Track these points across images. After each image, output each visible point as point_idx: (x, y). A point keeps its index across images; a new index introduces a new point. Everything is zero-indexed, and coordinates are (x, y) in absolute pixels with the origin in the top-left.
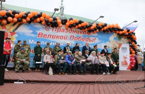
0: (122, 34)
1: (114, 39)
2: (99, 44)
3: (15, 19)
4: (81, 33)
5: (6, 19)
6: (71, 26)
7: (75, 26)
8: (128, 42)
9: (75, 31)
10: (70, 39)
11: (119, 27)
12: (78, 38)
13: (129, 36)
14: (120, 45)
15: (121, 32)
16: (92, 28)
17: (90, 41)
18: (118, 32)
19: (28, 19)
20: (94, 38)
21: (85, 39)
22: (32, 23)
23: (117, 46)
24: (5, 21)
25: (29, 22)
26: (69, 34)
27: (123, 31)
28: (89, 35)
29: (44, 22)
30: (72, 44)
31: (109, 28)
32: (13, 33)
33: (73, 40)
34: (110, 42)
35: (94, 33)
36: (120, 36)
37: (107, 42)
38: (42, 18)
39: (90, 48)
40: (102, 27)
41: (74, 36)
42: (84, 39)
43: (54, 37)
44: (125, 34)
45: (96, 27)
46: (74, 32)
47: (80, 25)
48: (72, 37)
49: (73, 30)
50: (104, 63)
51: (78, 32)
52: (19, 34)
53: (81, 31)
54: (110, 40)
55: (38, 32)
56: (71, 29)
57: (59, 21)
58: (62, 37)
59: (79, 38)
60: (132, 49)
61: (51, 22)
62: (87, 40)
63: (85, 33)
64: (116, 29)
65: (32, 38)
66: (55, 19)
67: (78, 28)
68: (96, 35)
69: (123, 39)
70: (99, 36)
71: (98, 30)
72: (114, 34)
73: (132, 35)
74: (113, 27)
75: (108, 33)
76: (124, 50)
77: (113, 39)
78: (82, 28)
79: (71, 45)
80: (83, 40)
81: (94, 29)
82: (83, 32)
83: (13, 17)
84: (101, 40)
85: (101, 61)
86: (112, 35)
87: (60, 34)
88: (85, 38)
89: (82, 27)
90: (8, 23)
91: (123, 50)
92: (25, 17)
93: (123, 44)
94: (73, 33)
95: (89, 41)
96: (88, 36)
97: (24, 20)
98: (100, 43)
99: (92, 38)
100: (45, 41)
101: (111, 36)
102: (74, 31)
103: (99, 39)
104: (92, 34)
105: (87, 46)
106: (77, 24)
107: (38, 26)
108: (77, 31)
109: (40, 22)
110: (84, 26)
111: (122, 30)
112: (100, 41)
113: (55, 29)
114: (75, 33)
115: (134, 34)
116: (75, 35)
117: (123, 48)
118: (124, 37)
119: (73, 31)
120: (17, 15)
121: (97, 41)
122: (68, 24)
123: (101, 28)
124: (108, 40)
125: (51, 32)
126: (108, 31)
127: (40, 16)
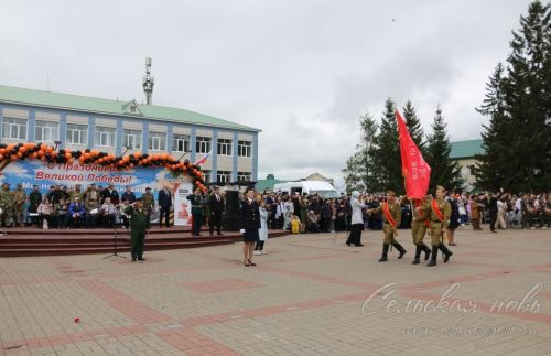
1: (166, 176)
4: (106, 170)
6: (88, 161)
7: (93, 162)
8: (191, 181)
9: (96, 167)
13: (190, 172)
14: (177, 185)
15: (174, 166)
16: (121, 162)
18: (169, 165)
19: (20, 154)
20: (129, 177)
21: (114, 178)
22: (26, 159)
23: (172, 187)
25: (22, 158)
26: (86, 173)
27: (178, 165)
28: (120, 172)
29: (43, 158)
31: (152, 161)
33: (92, 180)
34: (157, 181)
35: (127, 170)
36: (177, 172)
38: (40, 152)
40: (139, 159)
41: (94, 175)
42: (111, 178)
43: (61, 178)
44: (181, 169)
45: (130, 160)
46: (94, 169)
47: (101, 160)
48: (91, 176)
49: (93, 167)
51: (100, 170)
52: (6, 175)
53: (105, 168)
54: (157, 178)
55: (37, 171)
57: (68, 155)
58: (74, 178)
61: (55, 157)
62: (117, 180)
63: (112, 170)
64: (165, 162)
65: (27, 180)
66: (62, 152)
67: (99, 164)
68: (133, 171)
69: (181, 176)
70: (137, 173)
71: (132, 165)
72: (165, 169)
73: (193, 170)
74: (159, 159)
75: (154, 168)
76: (183, 193)
77: (163, 177)
78: (105, 164)
84: (141, 179)
86: (161, 171)
87: (72, 172)
91: (181, 193)
92: (14, 152)
93: (181, 185)
94: (92, 170)
95: (121, 181)
96: (118, 174)
97: (14, 157)
98: (139, 184)
99: (125, 177)
101: (160, 173)
103: (138, 178)
104: (124, 171)
106: (95, 158)
107: (36, 162)
108: (100, 167)
109: (39, 157)
110: (107, 161)
111: (176, 163)
112: (139, 182)
113: (63, 165)
114: (96, 170)
115: (198, 168)
116: (96, 173)
117: (181, 191)
118: (182, 174)
120: (2, 150)
121: (134, 180)
122: (82, 157)
123: (138, 161)
124: (154, 179)
125: (57, 170)
126: (151, 165)
127: (37, 149)
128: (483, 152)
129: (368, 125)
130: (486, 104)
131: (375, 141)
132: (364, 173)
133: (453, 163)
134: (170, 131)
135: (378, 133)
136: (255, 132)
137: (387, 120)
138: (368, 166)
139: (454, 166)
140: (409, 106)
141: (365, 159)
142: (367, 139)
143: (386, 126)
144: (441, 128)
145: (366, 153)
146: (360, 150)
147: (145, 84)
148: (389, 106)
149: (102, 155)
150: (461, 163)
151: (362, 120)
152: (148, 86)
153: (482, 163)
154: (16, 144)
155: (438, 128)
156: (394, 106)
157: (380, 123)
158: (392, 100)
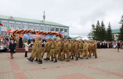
1: (55, 37)
3: (23, 32)
5: (21, 32)
6: (40, 33)
8: (60, 38)
13: (60, 36)
16: (46, 34)
19: (27, 32)
24: (20, 33)
25: (27, 33)
26: (39, 36)
27: (58, 34)
29: (31, 33)
32: (22, 36)
36: (57, 36)
38: (31, 31)
40: (50, 33)
43: (34, 37)
45: (48, 33)
47: (42, 33)
52: (24, 36)
55: (30, 35)
57: (36, 32)
61: (33, 33)
64: (55, 33)
65: (28, 37)
66: (35, 31)
68: (48, 36)
69: (58, 37)
75: (52, 35)
78: (43, 34)
83: (22, 32)
84: (50, 37)
86: (54, 35)
87: (36, 36)
88: (45, 37)
90: (21, 33)
92: (26, 31)
97: (25, 32)
99: (47, 37)
100: (32, 38)
104: (47, 35)
106: (41, 33)
107: (30, 34)
109: (30, 33)
113: (35, 34)
115: (62, 35)
116: (41, 36)
120: (23, 31)
122: (39, 33)
124: (52, 37)
125: (34, 35)
127: (30, 31)
128: (120, 32)
129: (93, 26)
130: (121, 21)
131: (95, 29)
132: (92, 36)
133: (112, 34)
134: (50, 27)
135: (95, 28)
136: (68, 27)
137: (98, 25)
138: (93, 35)
139: (113, 35)
140: (102, 22)
141: (93, 33)
142: (93, 29)
143: (97, 26)
144: (110, 27)
145: (92, 32)
146: (91, 31)
147: (43, 17)
148: (98, 22)
149: (43, 32)
150: (114, 34)
151: (92, 25)
152: (44, 17)
153: (119, 34)
154: (26, 30)
155: (109, 27)
156: (99, 22)
157: (96, 25)
158: (99, 21)
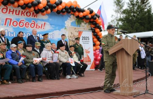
0: (83, 16)
1: (72, 23)
2: (50, 32)
4: (23, 14)
7: (13, 3)
8: (90, 28)
9: (14, 10)
10: (5, 25)
11: (79, 6)
12: (18, 23)
13: (92, 20)
14: (80, 33)
15: (81, 14)
16: (41, 6)
17: (38, 27)
18: (77, 14)
20: (43, 23)
21: (30, 24)
23: (76, 34)
27: (84, 13)
28: (35, 17)
30: (8, 33)
31: (65, 8)
33: (10, 25)
34: (65, 28)
35: (44, 15)
36: (80, 19)
37: (62, 30)
39: (39, 38)
40: (55, 5)
41: (11, 20)
42: (27, 24)
44: (87, 17)
45: (47, 5)
46: (11, 13)
48: (8, 20)
49: (10, 9)
50: (68, 62)
51: (17, 13)
53: (22, 11)
54: (65, 25)
56: (6, 7)
59: (20, 22)
60: (95, 39)
62: (33, 25)
63: (28, 15)
64: (75, 10)
67: (19, 6)
68: (46, 17)
69: (83, 24)
70: (50, 20)
71: (49, 10)
72: (72, 16)
73: (96, 19)
74: (71, 6)
75: (62, 16)
76: (86, 40)
77: (70, 24)
78: (26, 6)
79: (8, 35)
80: (27, 26)
81: (44, 8)
82: (25, 14)
84: (53, 26)
85: (62, 58)
86: (69, 18)
88: (30, 22)
89: (24, 4)
91: (84, 40)
93: (83, 32)
94: (9, 13)
95: (36, 28)
96: (34, 19)
98: (52, 31)
99: (40, 23)
101: (68, 20)
102: (12, 10)
103: (51, 25)
104: (40, 16)
105: (34, 36)
108: (16, 11)
110: (28, 4)
111: (83, 11)
112: (52, 28)
114: (13, 14)
115: (99, 17)
116: (14, 17)
117: (84, 38)
118: (85, 22)
119: (10, 11)
121: (48, 28)
123: (55, 7)
124: (63, 26)
126: (64, 12)
129: (118, 2)
142: (117, 11)
145: (117, 20)
146: (114, 18)
